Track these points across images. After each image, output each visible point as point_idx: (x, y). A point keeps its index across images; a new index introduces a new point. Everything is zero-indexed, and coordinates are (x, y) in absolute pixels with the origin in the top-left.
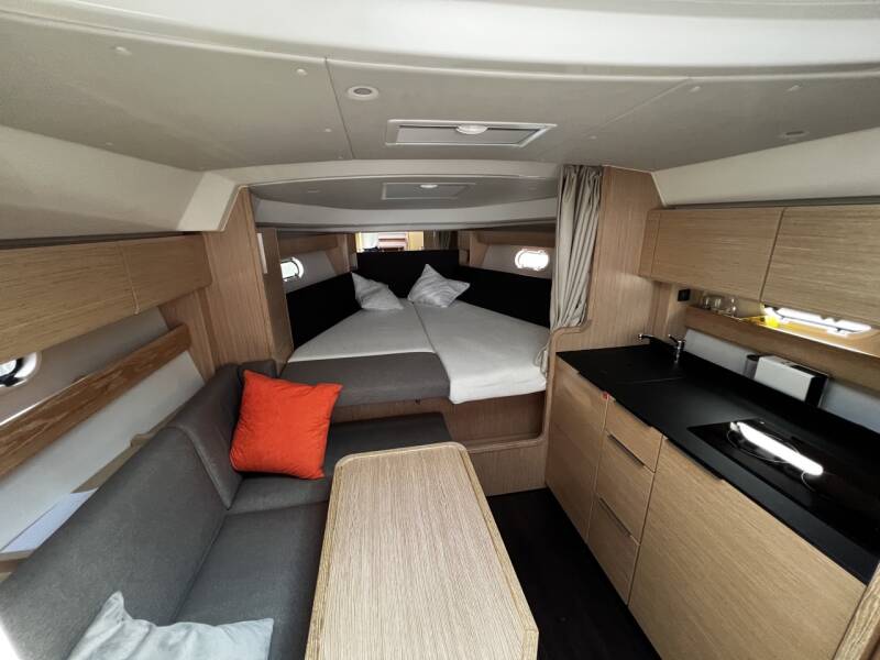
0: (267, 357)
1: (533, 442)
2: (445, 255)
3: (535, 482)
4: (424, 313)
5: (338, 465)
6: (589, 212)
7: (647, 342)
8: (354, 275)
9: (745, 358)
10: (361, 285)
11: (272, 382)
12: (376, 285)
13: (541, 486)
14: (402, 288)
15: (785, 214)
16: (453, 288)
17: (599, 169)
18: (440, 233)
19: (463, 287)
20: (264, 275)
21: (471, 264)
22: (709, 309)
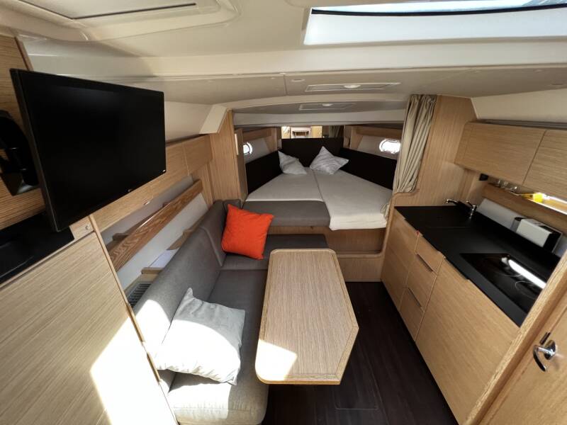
0: (237, 198)
1: (376, 256)
2: (335, 141)
3: (375, 278)
4: (319, 177)
5: (272, 253)
6: (424, 123)
7: (453, 204)
8: (280, 153)
9: (513, 219)
10: (283, 158)
11: (240, 211)
12: (292, 159)
13: (379, 281)
14: (306, 161)
15: (546, 134)
16: (338, 162)
17: (434, 97)
18: (333, 127)
19: (344, 162)
20: (237, 156)
21: (351, 148)
22: (499, 187)
